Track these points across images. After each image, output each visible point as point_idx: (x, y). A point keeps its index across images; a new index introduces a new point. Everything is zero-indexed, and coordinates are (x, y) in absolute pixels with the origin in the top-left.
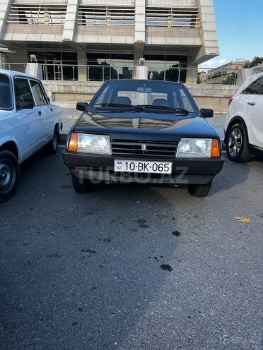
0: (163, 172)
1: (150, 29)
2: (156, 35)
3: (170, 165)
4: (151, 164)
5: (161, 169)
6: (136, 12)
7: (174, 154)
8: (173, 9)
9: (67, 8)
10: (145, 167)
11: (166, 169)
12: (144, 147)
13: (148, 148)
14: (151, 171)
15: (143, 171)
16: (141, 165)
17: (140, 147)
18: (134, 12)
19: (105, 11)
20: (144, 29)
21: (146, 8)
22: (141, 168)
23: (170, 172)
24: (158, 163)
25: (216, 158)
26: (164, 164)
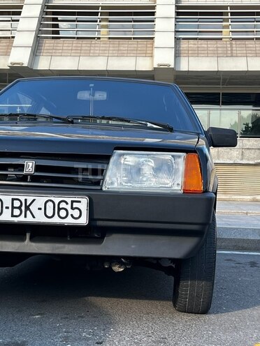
0: (69, 221)
1: (184, 45)
2: (197, 54)
3: (83, 204)
4: (40, 200)
5: (63, 213)
6: (157, 15)
7: (98, 183)
8: (232, 7)
9: (23, 11)
10: (27, 208)
11: (76, 213)
12: (30, 166)
13: (38, 168)
14: (40, 218)
15: (22, 219)
16: (17, 204)
17: (21, 167)
18: (153, 14)
19: (96, 14)
20: (172, 44)
21: (177, 7)
22: (17, 212)
23: (84, 221)
24: (57, 200)
25: (195, 192)
26: (69, 200)
